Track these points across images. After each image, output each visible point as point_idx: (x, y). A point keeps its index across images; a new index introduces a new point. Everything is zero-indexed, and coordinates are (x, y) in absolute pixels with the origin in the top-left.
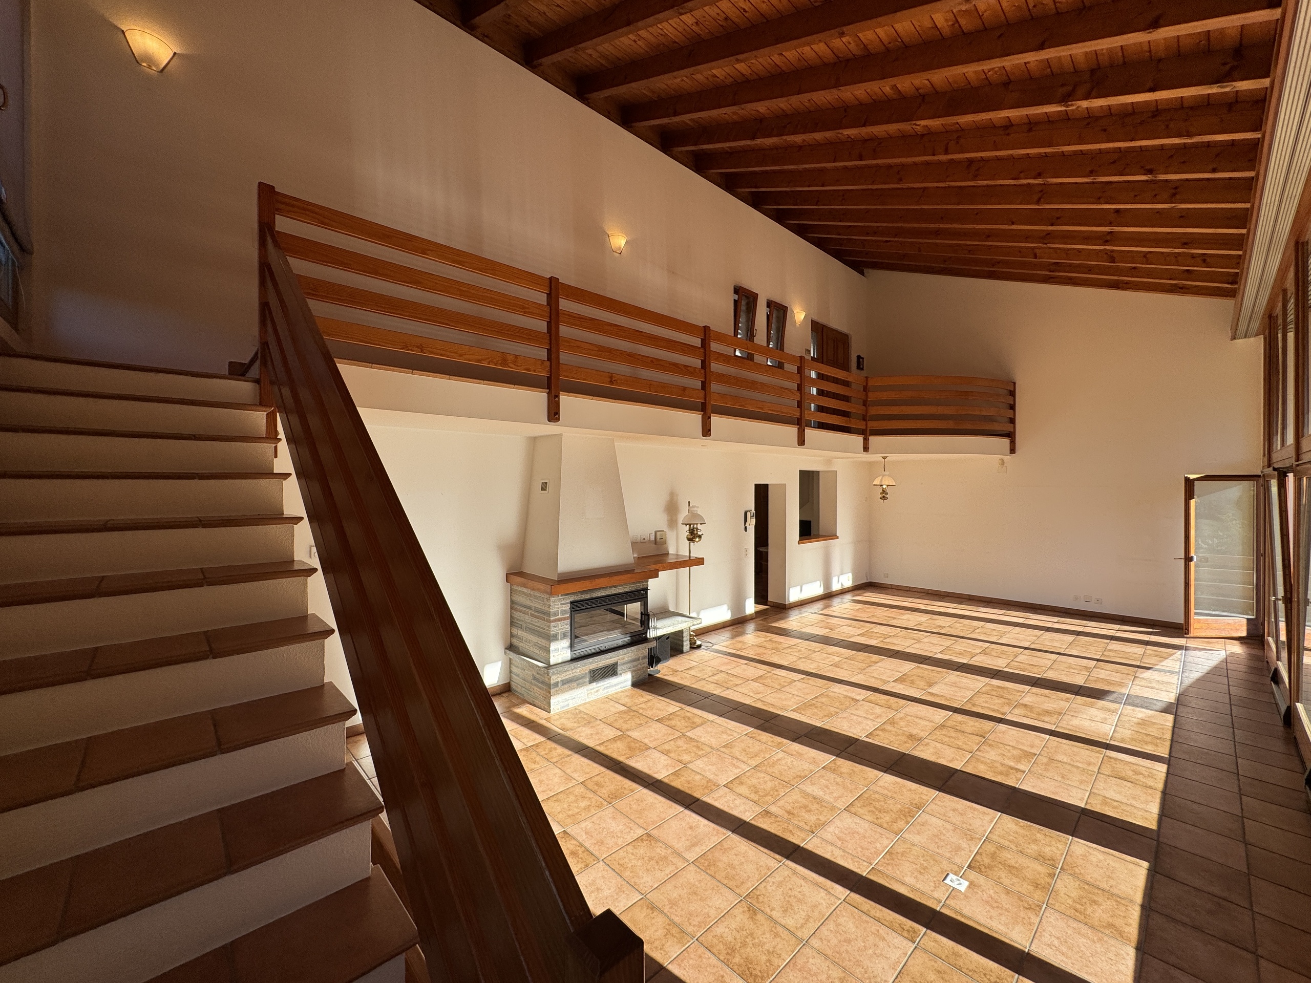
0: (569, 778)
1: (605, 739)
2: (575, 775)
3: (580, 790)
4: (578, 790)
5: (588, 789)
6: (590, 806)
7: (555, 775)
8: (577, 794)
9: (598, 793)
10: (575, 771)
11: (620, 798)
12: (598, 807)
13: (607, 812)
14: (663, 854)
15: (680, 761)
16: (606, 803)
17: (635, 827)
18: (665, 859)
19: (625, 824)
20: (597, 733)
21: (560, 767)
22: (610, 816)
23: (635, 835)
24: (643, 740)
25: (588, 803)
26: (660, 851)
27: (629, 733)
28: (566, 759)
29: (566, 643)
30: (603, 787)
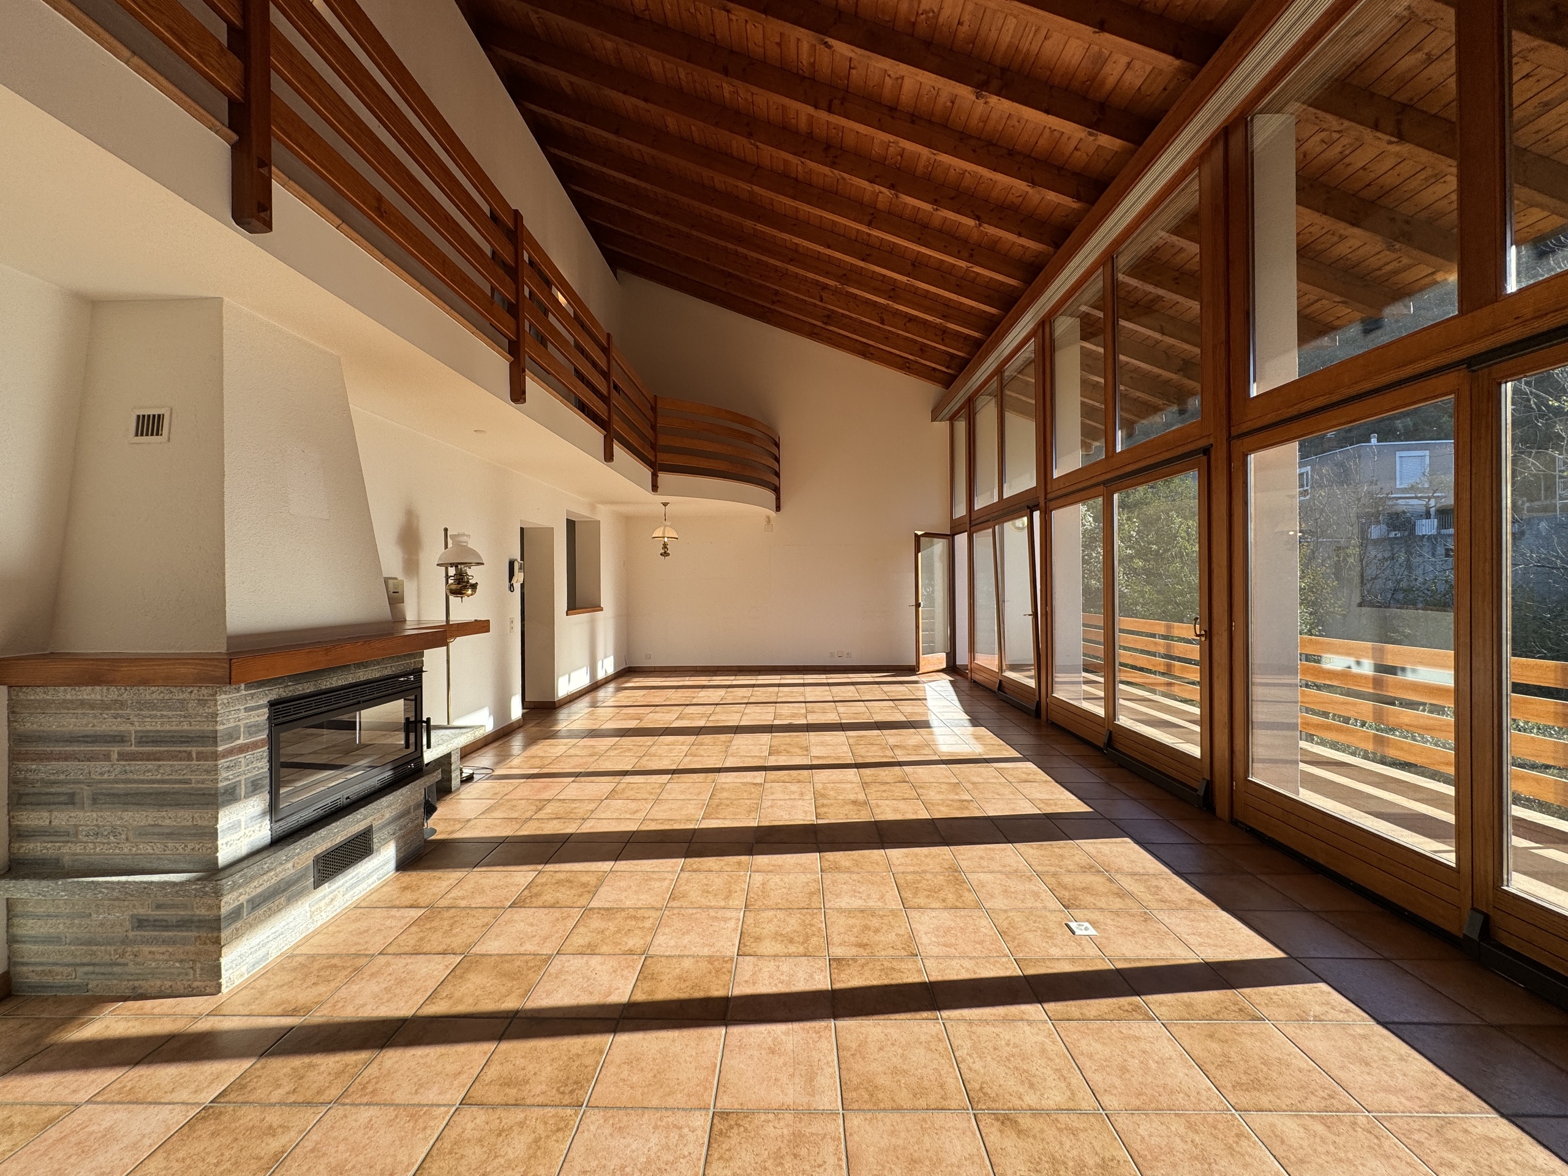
0: (416, 1111)
1: (432, 985)
2: (431, 1095)
3: (474, 1121)
4: (470, 1125)
5: (494, 1107)
6: (536, 1141)
7: (369, 1126)
8: (477, 1134)
9: (528, 1102)
10: (421, 1086)
11: (588, 1081)
12: (558, 1130)
13: (593, 1128)
14: (785, 1132)
15: (631, 952)
16: (569, 1111)
17: (680, 1118)
18: (797, 1139)
19: (656, 1127)
20: (400, 982)
21: (365, 1100)
22: (607, 1131)
23: (699, 1132)
24: (522, 950)
25: (527, 1138)
26: (777, 1130)
27: (477, 950)
28: (366, 1073)
29: (257, 804)
30: (527, 1082)
